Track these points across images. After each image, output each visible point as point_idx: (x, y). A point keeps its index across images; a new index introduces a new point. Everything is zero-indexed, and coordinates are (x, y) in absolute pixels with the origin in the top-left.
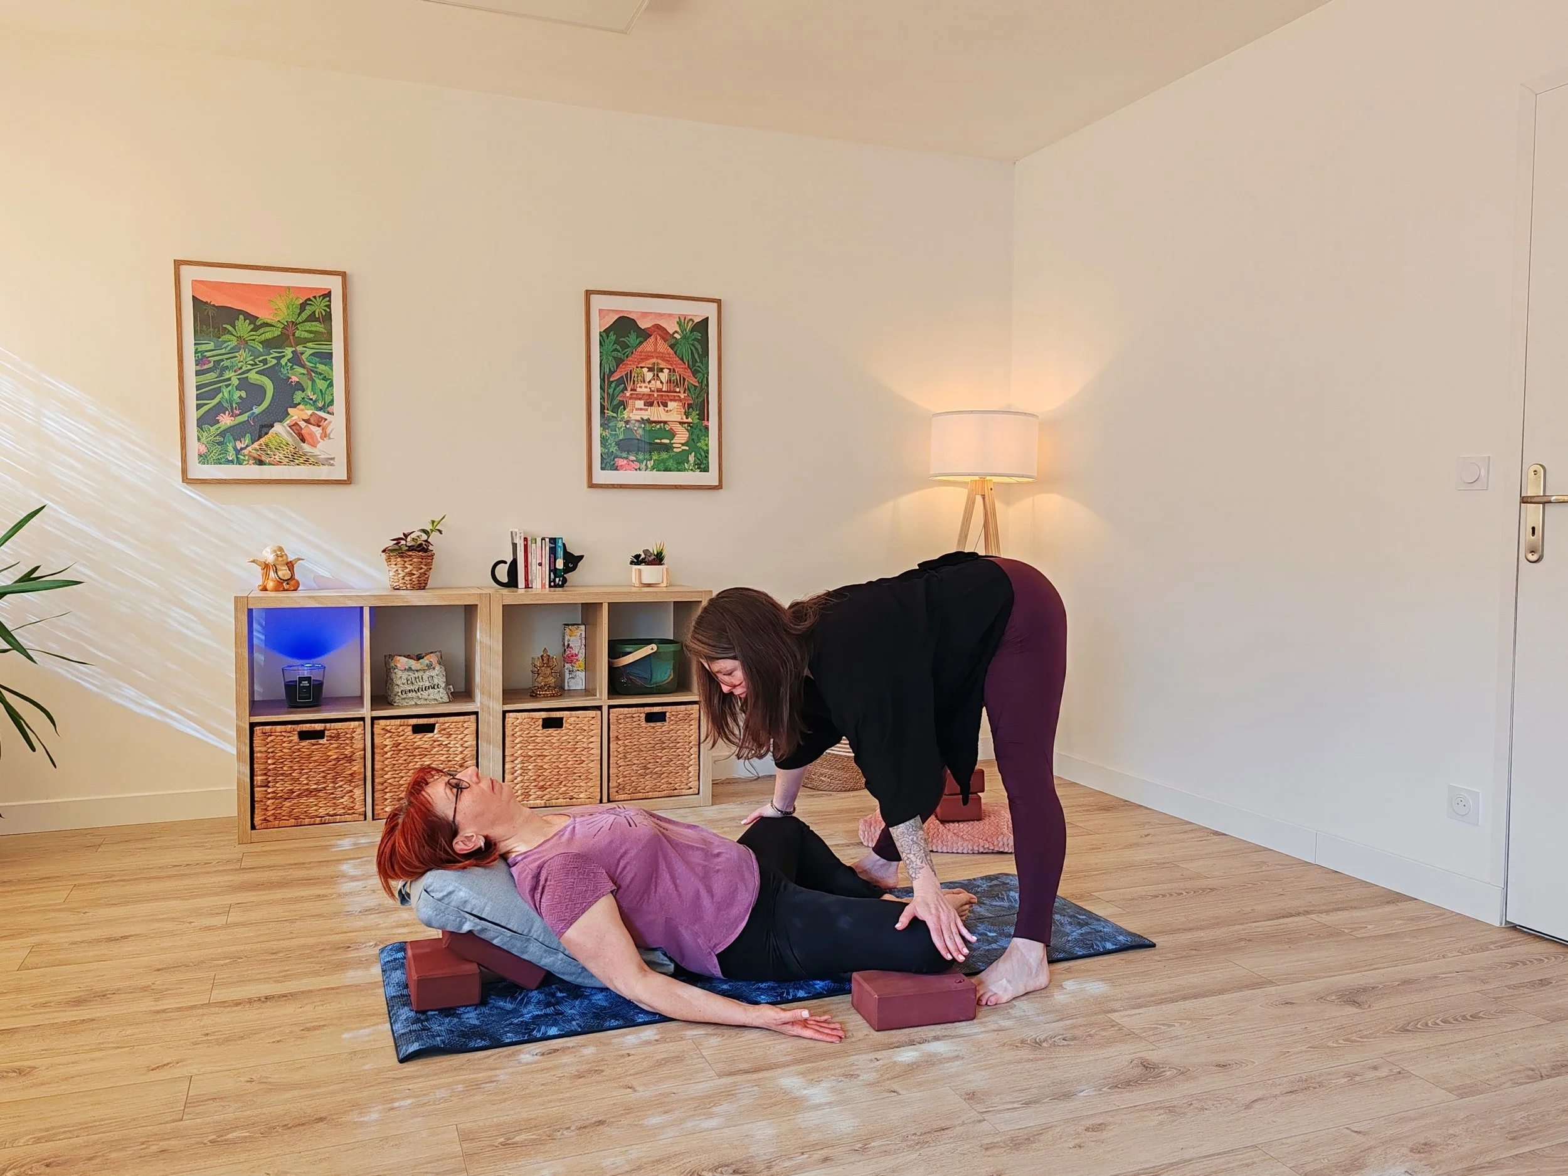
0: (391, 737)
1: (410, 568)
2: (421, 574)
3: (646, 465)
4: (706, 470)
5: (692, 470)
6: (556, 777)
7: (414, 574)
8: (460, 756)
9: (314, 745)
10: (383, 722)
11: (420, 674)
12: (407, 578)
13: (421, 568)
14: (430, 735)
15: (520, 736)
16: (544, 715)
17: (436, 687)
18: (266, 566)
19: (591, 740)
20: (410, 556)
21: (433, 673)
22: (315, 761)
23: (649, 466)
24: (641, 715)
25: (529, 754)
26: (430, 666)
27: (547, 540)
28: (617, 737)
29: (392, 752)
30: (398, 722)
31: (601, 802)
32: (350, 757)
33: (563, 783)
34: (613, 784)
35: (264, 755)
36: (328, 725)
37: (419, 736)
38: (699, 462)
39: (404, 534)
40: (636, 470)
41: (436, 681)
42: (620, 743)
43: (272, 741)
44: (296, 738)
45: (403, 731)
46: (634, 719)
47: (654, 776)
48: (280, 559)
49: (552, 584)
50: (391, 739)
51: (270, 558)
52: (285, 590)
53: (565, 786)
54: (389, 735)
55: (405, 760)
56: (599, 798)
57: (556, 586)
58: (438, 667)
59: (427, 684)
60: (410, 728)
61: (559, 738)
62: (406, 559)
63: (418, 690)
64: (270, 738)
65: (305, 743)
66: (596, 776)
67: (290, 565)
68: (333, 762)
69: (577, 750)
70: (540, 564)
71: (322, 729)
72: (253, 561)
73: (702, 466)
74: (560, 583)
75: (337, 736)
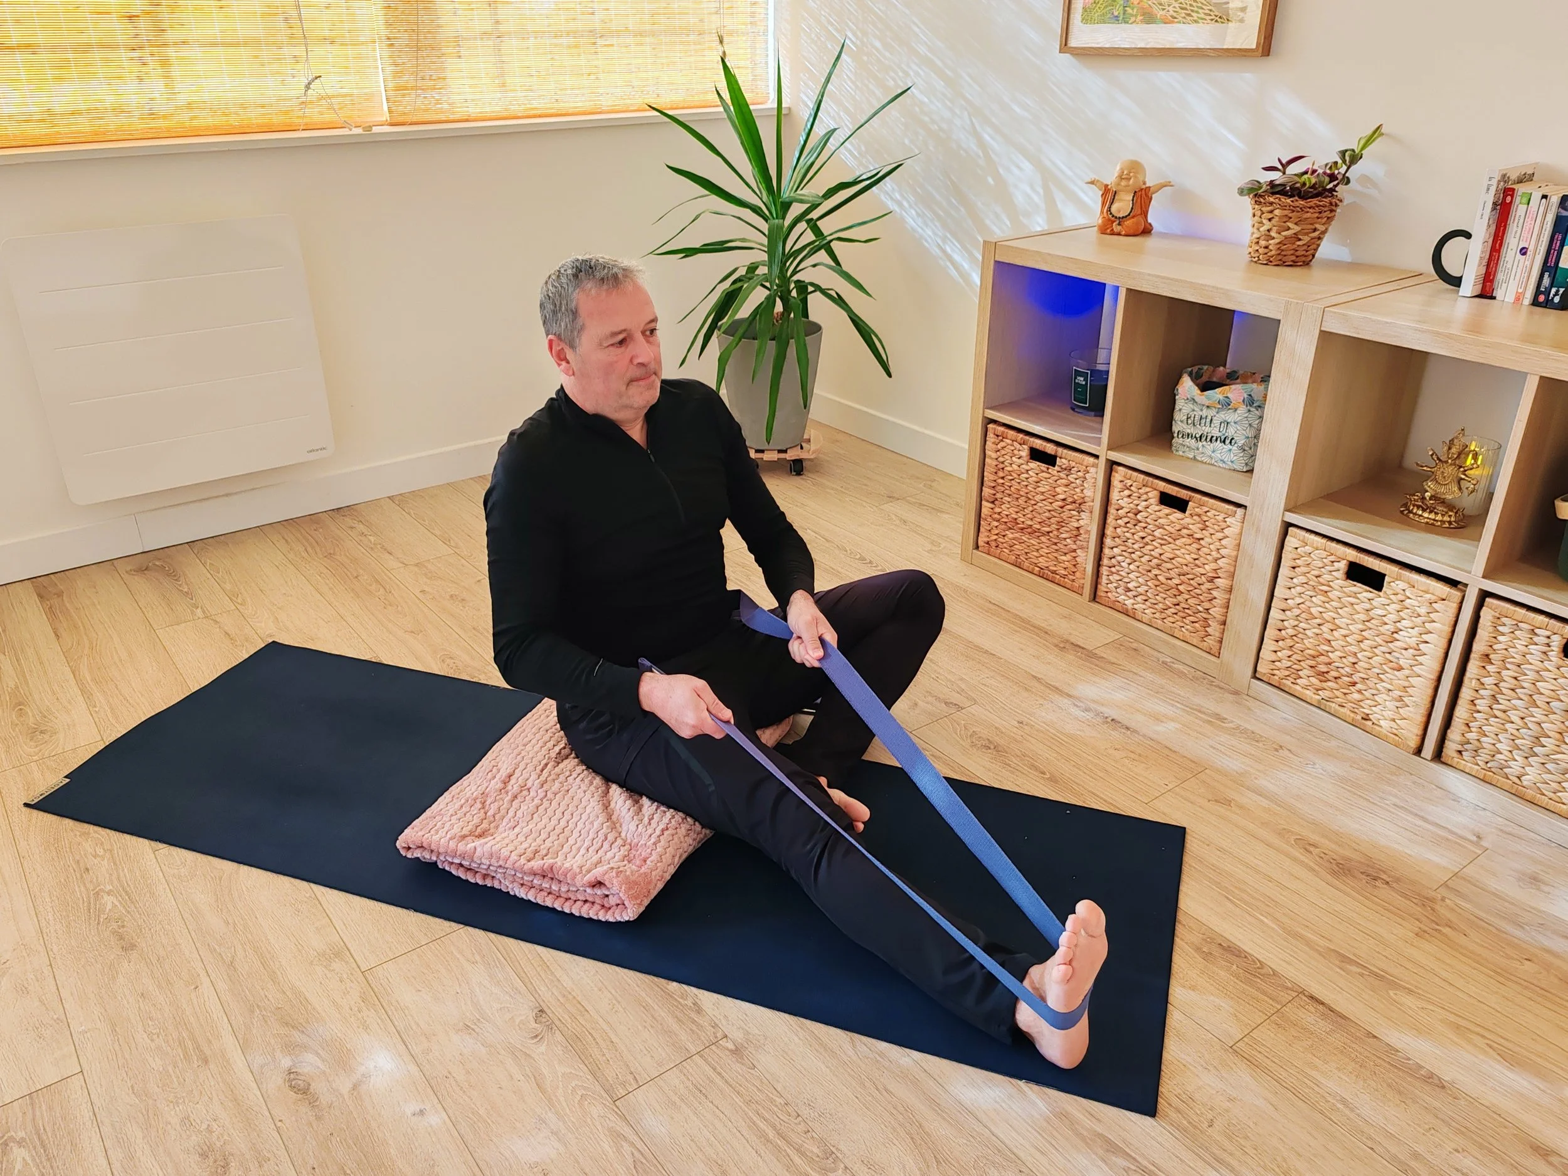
0: (1129, 496)
2: (1286, 238)
6: (1347, 669)
8: (1213, 566)
9: (1044, 471)
10: (1121, 471)
11: (1211, 413)
13: (1289, 229)
14: (1179, 515)
15: (1304, 574)
16: (1353, 555)
17: (1227, 442)
19: (1425, 637)
20: (1271, 204)
21: (1230, 417)
24: (1555, 638)
25: (1313, 610)
26: (1226, 404)
27: (1554, 200)
28: (1487, 655)
29: (1126, 520)
30: (1141, 478)
31: (1418, 751)
33: (1359, 686)
34: (1454, 734)
35: (995, 463)
36: (1064, 452)
37: (1167, 510)
39: (1279, 160)
41: (1231, 432)
42: (1489, 668)
43: (1003, 448)
44: (1025, 453)
45: (1146, 493)
46: (1536, 639)
47: (1550, 766)
49: (1542, 298)
50: (1130, 500)
52: (1113, 233)
53: (1359, 692)
54: (1127, 492)
55: (1143, 538)
56: (1413, 743)
57: (1548, 304)
58: (1242, 409)
59: (1216, 433)
60: (1157, 494)
61: (1368, 606)
62: (1265, 209)
63: (1201, 437)
64: (1002, 444)
65: (1034, 465)
66: (1417, 705)
68: (1060, 503)
69: (1397, 644)
70: (1524, 251)
71: (1053, 453)
72: (1092, 183)
74: (1557, 299)
75: (1069, 469)
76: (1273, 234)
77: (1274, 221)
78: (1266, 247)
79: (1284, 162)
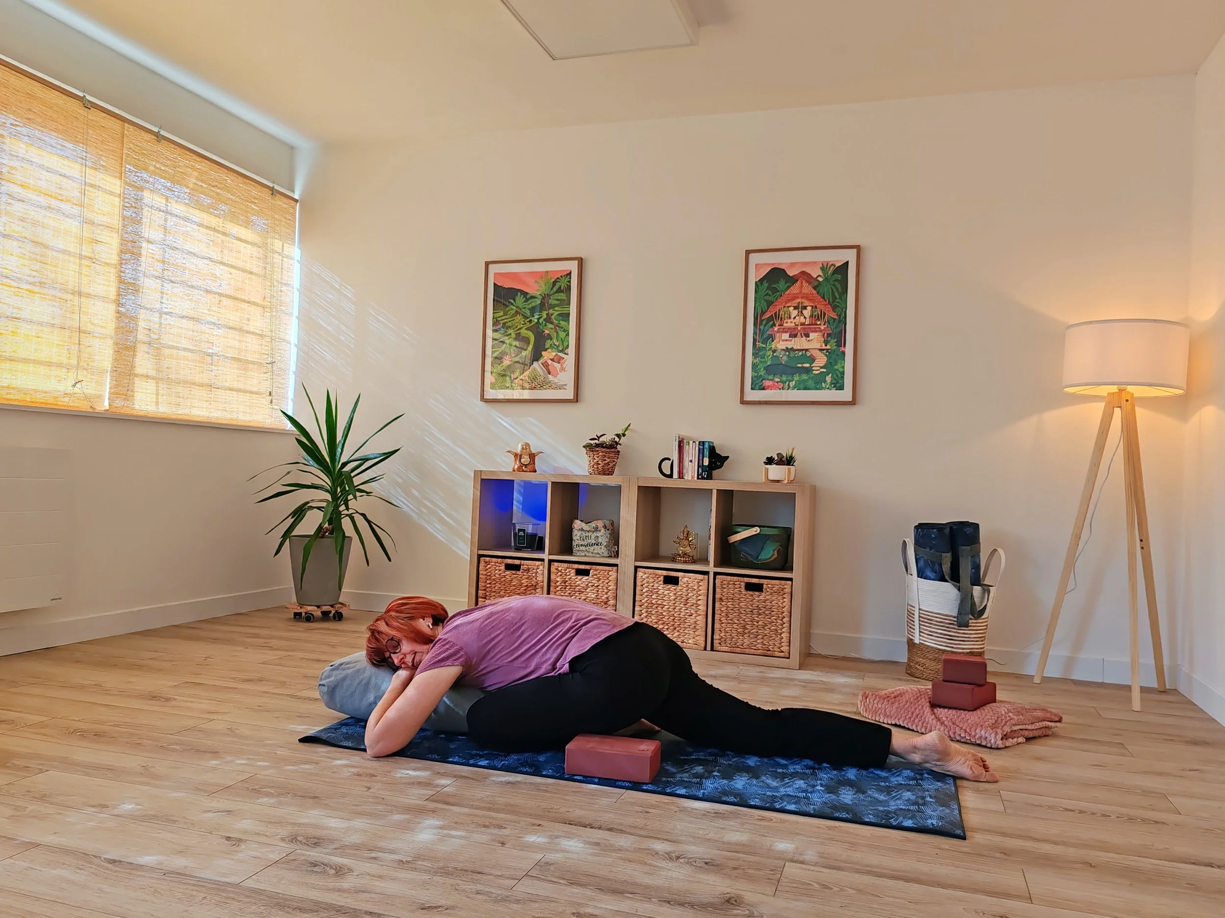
0: (561, 575)
1: (597, 459)
2: (605, 464)
3: (789, 385)
4: (841, 388)
5: (828, 388)
6: (671, 623)
7: (600, 464)
8: (606, 596)
9: (514, 574)
10: (556, 564)
11: (590, 534)
12: (595, 466)
13: (605, 460)
14: (587, 578)
15: (647, 587)
16: (665, 573)
18: (516, 455)
19: (699, 598)
20: (598, 451)
21: (599, 534)
22: (514, 585)
23: (791, 386)
24: (742, 583)
25: (653, 602)
26: (596, 529)
27: (697, 443)
28: (721, 599)
29: (560, 587)
30: (566, 565)
31: (705, 649)
32: (535, 586)
33: (677, 629)
34: (716, 637)
35: (485, 577)
36: (523, 561)
37: (580, 577)
38: (835, 382)
39: (597, 436)
40: (780, 389)
41: (600, 540)
42: (723, 603)
43: (490, 568)
44: (503, 568)
45: (569, 572)
46: (736, 586)
47: (752, 636)
48: (524, 451)
49: (700, 477)
50: (561, 577)
51: (519, 450)
52: (523, 471)
53: (678, 631)
54: (560, 573)
55: (570, 594)
56: (703, 645)
57: (703, 478)
58: (603, 530)
59: (594, 542)
60: (574, 570)
61: (675, 592)
62: (595, 453)
63: (587, 545)
64: (489, 566)
65: (508, 572)
66: (702, 627)
67: (532, 456)
68: (525, 588)
69: (688, 604)
70: (691, 461)
71: (519, 564)
72: (509, 452)
73: (838, 385)
74: (705, 476)
75: (528, 570)
76: (600, 462)
77: (600, 458)
78: (597, 468)
79: (599, 436)
